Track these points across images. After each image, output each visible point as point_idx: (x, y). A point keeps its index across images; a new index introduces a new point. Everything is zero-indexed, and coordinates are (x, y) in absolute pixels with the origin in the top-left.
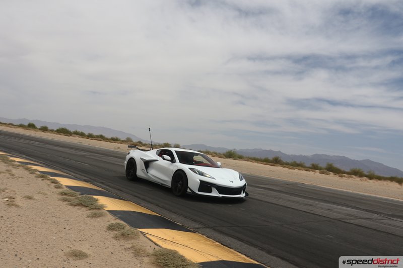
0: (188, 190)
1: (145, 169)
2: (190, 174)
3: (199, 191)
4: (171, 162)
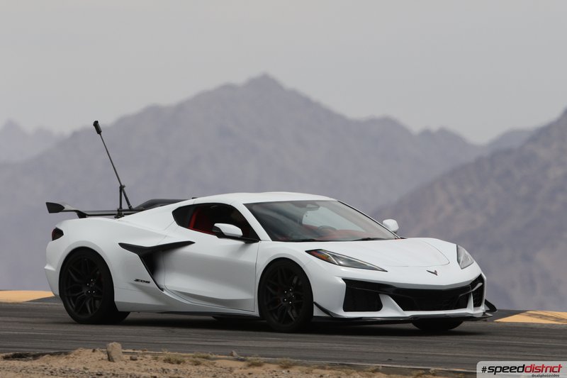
0: (317, 312)
1: (147, 276)
2: (313, 267)
3: (346, 309)
4: (241, 243)
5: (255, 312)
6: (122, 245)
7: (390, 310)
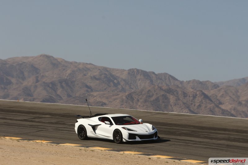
0: (123, 140)
1: (93, 131)
2: (122, 130)
3: (129, 139)
4: (110, 125)
5: (113, 139)
6: (89, 124)
7: (138, 139)
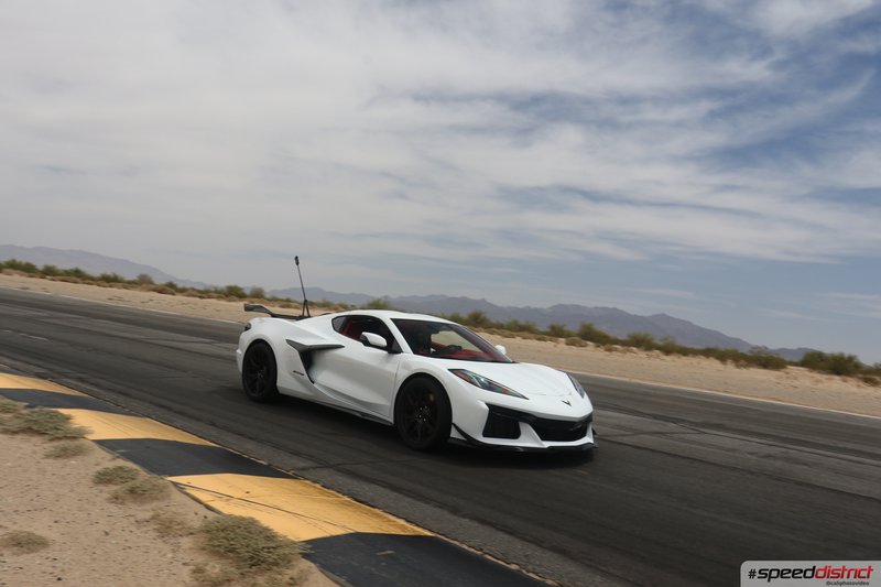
0: (454, 434)
1: (304, 372)
2: (456, 388)
3: (485, 434)
4: (385, 352)
5: (391, 420)
6: (288, 341)
7: (529, 440)
